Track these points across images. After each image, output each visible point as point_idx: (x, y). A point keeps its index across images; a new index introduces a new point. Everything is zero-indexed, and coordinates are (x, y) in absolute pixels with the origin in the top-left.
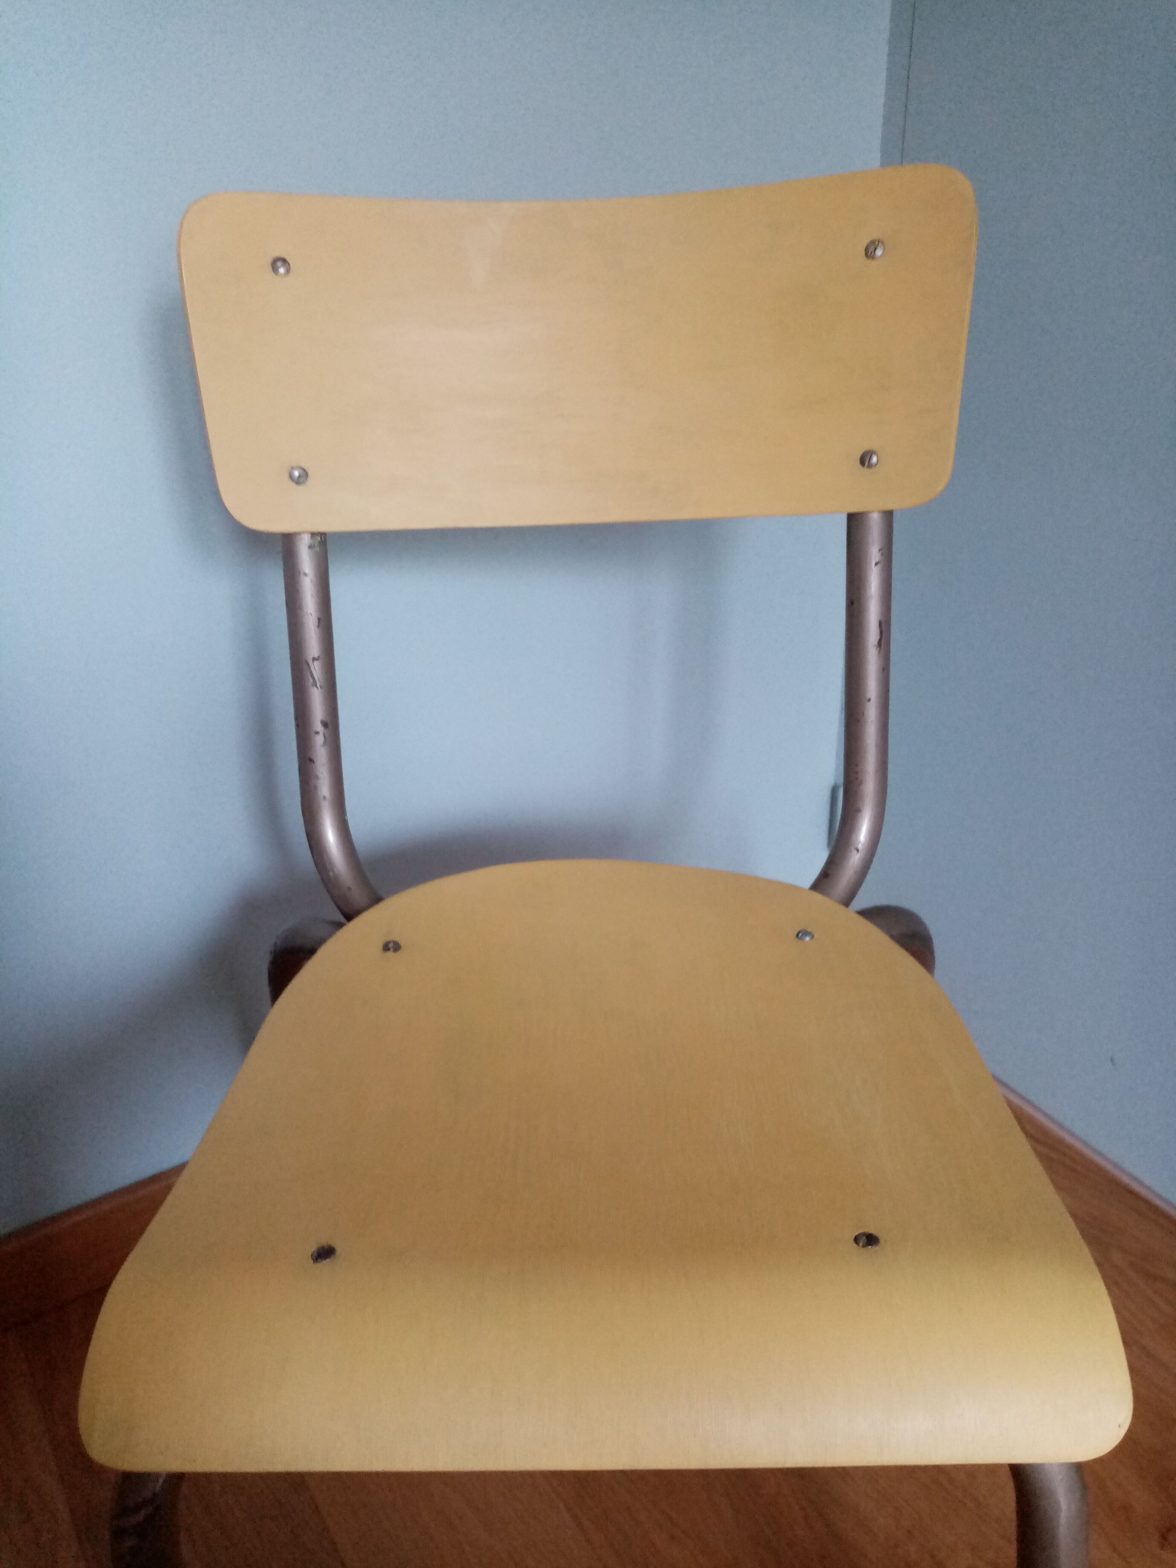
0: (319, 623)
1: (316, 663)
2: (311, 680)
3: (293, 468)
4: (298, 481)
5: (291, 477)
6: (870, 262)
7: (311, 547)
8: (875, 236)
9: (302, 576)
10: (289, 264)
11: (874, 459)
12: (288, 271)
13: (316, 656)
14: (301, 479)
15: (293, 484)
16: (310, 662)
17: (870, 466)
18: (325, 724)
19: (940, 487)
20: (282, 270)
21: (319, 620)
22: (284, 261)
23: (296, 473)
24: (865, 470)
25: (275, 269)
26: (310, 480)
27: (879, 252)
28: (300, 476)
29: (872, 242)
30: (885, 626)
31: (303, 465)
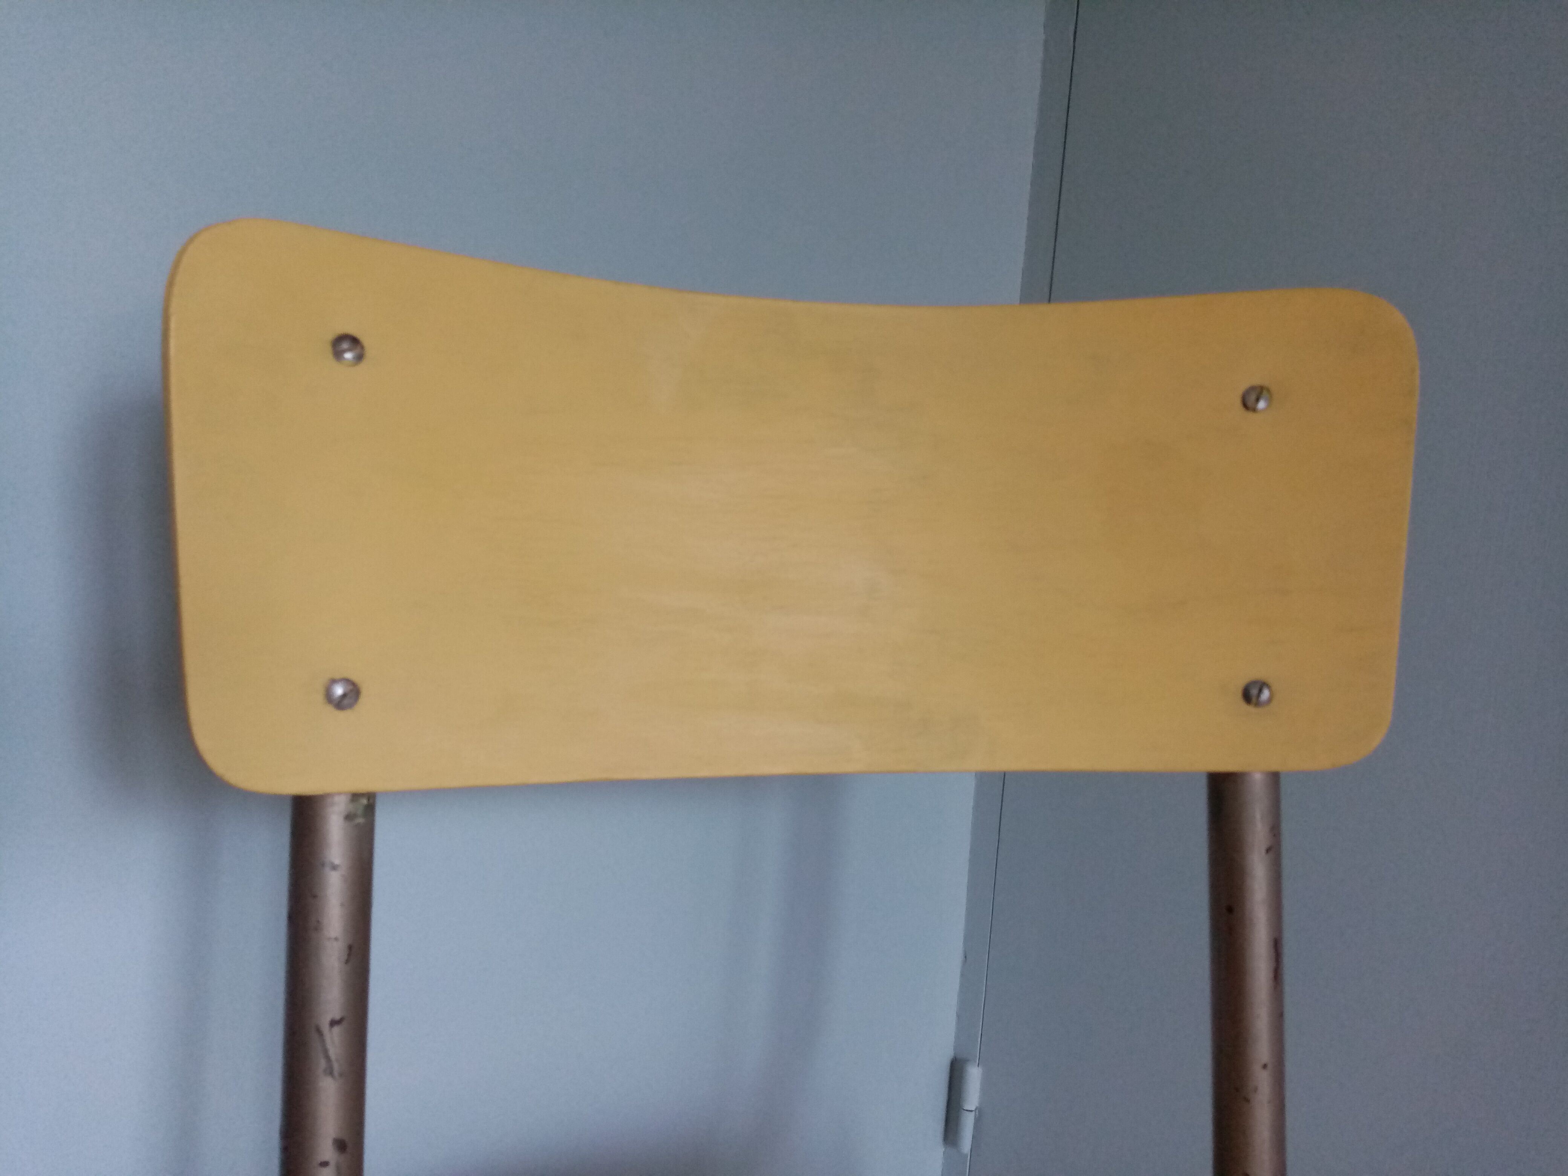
0: (349, 955)
1: (336, 1030)
2: (323, 1063)
3: (334, 681)
4: (340, 704)
5: (329, 696)
6: (1250, 415)
7: (349, 817)
8: (1256, 381)
9: (328, 871)
10: (362, 348)
11: (1266, 694)
12: (359, 358)
13: (337, 1017)
14: (346, 702)
15: (330, 709)
16: (325, 1028)
17: (1258, 704)
18: (341, 1146)
19: (1377, 740)
20: (348, 356)
21: (350, 948)
22: (355, 341)
23: (339, 691)
24: (1251, 709)
25: (338, 354)
26: (363, 699)
27: (1261, 405)
28: (344, 696)
29: (1252, 388)
30: (1277, 945)
31: (354, 678)
